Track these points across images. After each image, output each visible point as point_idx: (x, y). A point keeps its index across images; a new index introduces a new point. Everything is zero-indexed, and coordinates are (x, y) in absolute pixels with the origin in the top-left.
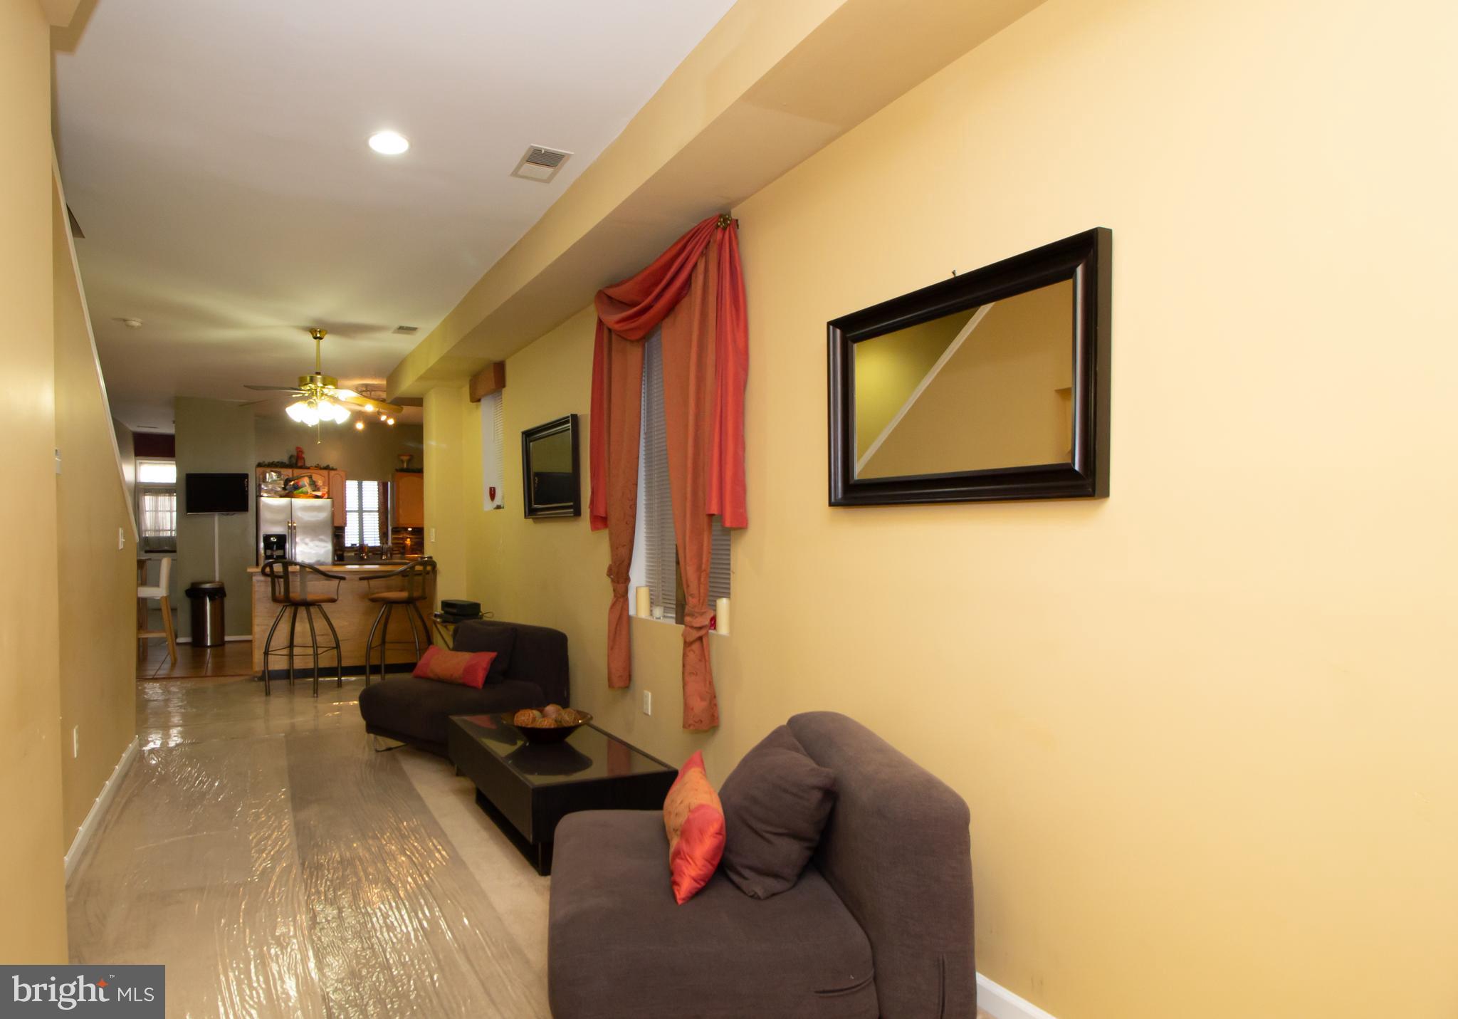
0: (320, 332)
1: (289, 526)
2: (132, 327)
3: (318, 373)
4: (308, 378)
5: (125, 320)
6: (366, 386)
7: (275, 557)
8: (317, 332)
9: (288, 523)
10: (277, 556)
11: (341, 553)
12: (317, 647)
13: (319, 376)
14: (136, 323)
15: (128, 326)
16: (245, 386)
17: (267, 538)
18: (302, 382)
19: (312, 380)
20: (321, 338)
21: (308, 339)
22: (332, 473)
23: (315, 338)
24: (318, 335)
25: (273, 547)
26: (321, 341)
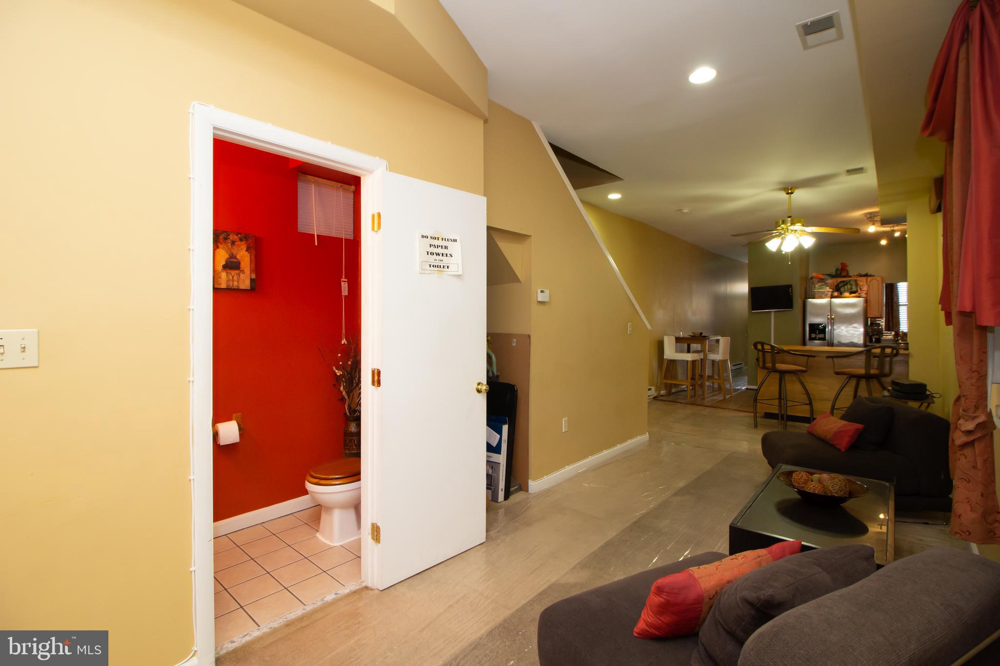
0: (791, 189)
1: (828, 318)
2: (684, 213)
3: (790, 217)
4: (781, 221)
5: (681, 210)
6: (870, 213)
7: (817, 338)
8: (789, 188)
9: (828, 315)
10: (819, 338)
11: (878, 337)
12: (786, 400)
13: (789, 219)
14: (685, 211)
15: (682, 213)
16: (732, 235)
17: (811, 325)
18: (777, 225)
19: (783, 222)
20: (791, 193)
21: (783, 195)
22: (869, 279)
23: (788, 193)
24: (790, 192)
25: (816, 332)
26: (792, 195)
